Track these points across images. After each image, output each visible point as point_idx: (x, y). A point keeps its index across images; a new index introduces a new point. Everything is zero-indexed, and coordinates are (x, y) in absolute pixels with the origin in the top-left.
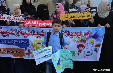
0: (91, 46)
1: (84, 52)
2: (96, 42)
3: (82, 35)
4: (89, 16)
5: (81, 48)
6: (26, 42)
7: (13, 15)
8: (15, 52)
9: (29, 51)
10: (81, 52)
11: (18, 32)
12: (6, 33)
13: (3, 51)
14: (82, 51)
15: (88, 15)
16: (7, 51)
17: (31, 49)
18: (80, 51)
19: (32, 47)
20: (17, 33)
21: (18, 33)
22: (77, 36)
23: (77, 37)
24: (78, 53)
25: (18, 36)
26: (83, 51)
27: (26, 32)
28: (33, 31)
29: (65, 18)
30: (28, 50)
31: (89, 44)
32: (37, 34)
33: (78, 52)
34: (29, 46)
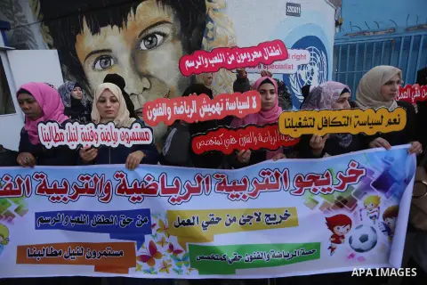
0: (371, 218)
1: (350, 242)
2: (386, 203)
3: (337, 182)
4: (395, 122)
5: (341, 230)
6: (140, 218)
8: (101, 255)
9: (153, 249)
10: (339, 242)
11: (108, 185)
12: (64, 191)
13: (56, 254)
14: (343, 237)
15: (395, 120)
16: (71, 255)
17: (159, 242)
18: (337, 239)
19: (162, 235)
20: (103, 190)
21: (107, 191)
22: (317, 187)
23: (319, 188)
24: (330, 248)
25: (106, 199)
26: (347, 237)
27: (135, 185)
28: (163, 179)
29: (300, 125)
30: (146, 244)
31: (364, 212)
32: (175, 187)
33: (329, 244)
34: (150, 233)
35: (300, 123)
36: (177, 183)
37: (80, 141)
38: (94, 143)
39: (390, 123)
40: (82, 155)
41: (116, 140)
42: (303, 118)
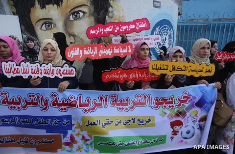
0: (193, 121)
1: (181, 134)
2: (200, 113)
4: (209, 71)
5: (177, 128)
6: (65, 121)
7: (47, 64)
8: (40, 142)
9: (72, 138)
10: (176, 135)
11: (47, 100)
13: (12, 141)
14: (178, 132)
16: (21, 142)
17: (76, 135)
18: (175, 133)
19: (78, 130)
20: (43, 103)
21: (46, 104)
23: (167, 106)
24: (171, 137)
25: (45, 109)
26: (180, 131)
27: (63, 101)
28: (80, 97)
29: (160, 69)
30: (69, 136)
31: (190, 119)
32: (87, 103)
33: (171, 135)
34: (71, 129)
35: (160, 67)
36: (88, 101)
37: (30, 74)
38: (39, 75)
39: (207, 72)
40: (31, 82)
41: (53, 74)
42: (162, 65)
